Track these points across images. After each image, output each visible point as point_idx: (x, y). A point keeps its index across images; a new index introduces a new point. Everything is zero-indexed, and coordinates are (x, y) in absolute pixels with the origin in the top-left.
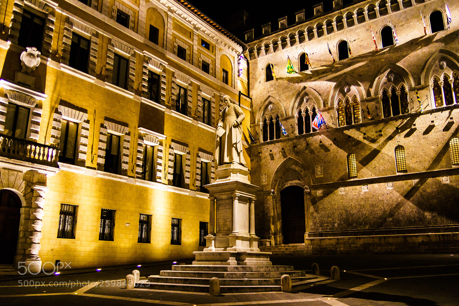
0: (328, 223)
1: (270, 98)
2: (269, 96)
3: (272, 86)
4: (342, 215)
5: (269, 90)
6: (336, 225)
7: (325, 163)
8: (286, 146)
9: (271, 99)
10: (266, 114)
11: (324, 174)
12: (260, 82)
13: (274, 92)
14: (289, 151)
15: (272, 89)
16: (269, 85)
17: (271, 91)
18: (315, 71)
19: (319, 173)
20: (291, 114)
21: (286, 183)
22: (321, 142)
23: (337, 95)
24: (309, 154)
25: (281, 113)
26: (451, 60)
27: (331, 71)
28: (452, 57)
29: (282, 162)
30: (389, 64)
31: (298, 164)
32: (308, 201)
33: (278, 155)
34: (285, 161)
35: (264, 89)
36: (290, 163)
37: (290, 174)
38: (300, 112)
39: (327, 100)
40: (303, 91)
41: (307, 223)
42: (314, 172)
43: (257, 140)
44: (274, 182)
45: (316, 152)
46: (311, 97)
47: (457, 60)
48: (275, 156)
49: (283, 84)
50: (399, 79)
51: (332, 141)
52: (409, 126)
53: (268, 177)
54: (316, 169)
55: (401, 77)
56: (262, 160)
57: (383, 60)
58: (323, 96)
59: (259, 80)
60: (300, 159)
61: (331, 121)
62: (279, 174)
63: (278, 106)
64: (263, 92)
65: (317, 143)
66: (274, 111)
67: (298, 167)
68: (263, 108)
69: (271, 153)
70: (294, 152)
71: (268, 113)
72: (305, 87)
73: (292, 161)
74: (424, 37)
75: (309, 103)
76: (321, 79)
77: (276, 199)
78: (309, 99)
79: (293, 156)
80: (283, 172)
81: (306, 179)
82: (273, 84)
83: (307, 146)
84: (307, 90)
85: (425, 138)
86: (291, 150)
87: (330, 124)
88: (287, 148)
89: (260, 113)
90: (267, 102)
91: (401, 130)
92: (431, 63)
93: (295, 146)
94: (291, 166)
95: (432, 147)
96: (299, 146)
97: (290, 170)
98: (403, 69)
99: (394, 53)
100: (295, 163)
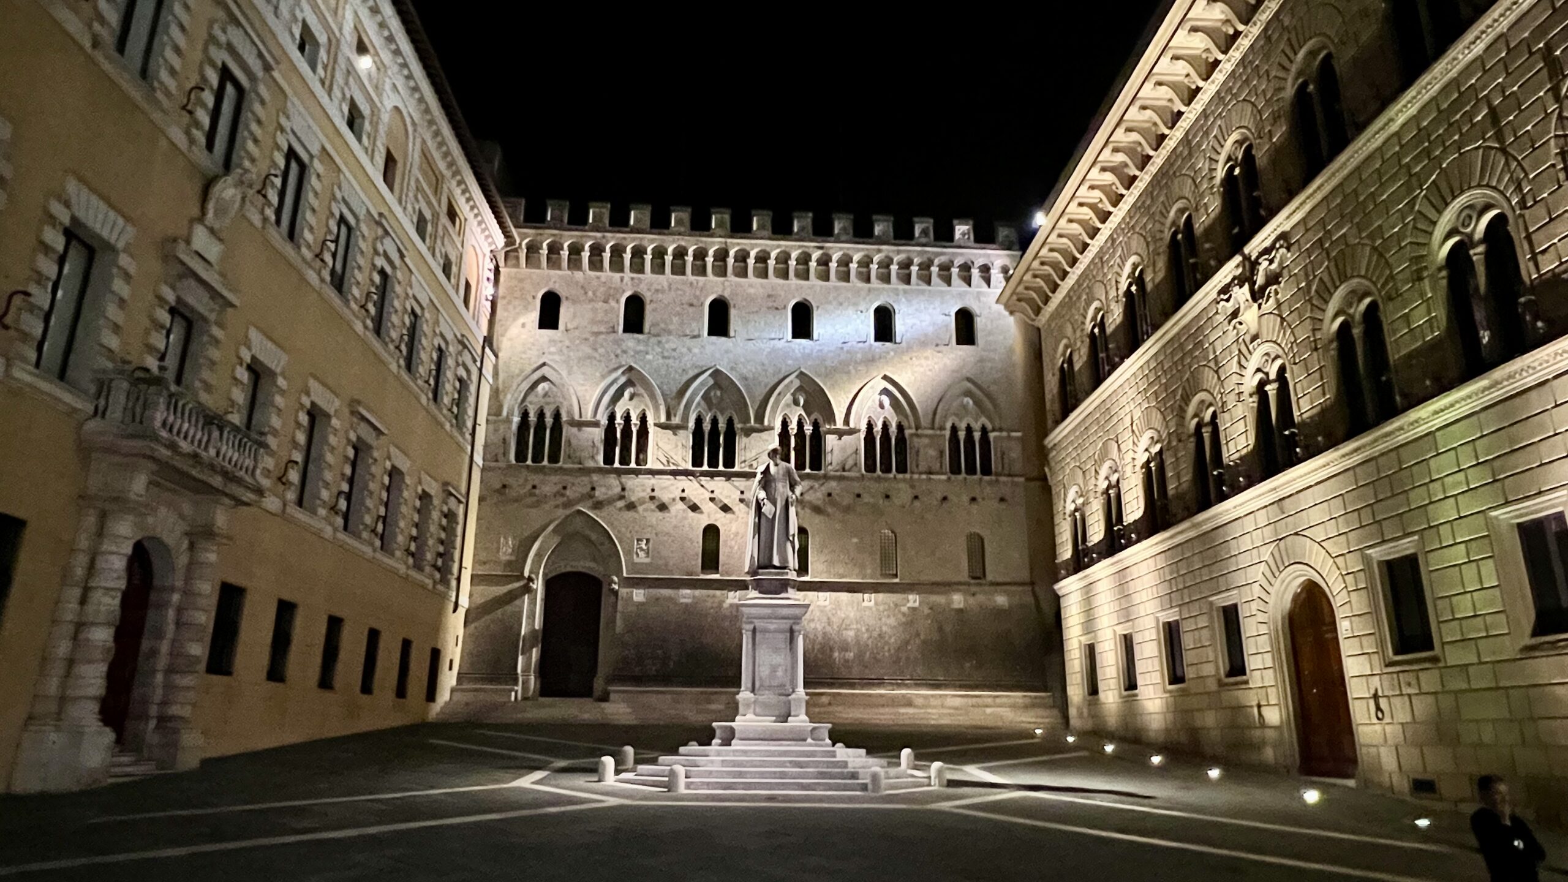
0: (654, 659)
1: (545, 368)
2: (544, 364)
3: (552, 342)
4: (683, 646)
5: (546, 351)
7: (657, 534)
8: (573, 484)
9: (545, 371)
10: (531, 403)
11: (653, 556)
12: (523, 325)
13: (557, 357)
14: (579, 496)
15: (553, 349)
16: (546, 339)
17: (550, 353)
18: (658, 342)
19: (642, 554)
20: (592, 416)
21: (562, 564)
22: (653, 490)
23: (696, 403)
24: (624, 510)
25: (569, 409)
26: (897, 398)
27: (690, 350)
28: (900, 394)
29: (559, 516)
30: (801, 372)
31: (596, 526)
32: (609, 609)
33: (551, 500)
34: (568, 515)
35: (533, 343)
36: (578, 523)
37: (574, 545)
38: (611, 416)
39: (676, 407)
40: (625, 375)
41: (603, 655)
42: (631, 551)
43: (500, 454)
44: (534, 557)
45: (640, 510)
46: (639, 392)
47: (906, 401)
48: (544, 499)
49: (582, 346)
50: (814, 406)
51: (677, 493)
52: (821, 495)
53: (520, 543)
54: (637, 546)
55: (817, 401)
56: (509, 504)
57: (789, 362)
58: (669, 396)
59: (521, 320)
60: (604, 517)
61: (679, 453)
62: (549, 542)
63: (564, 390)
64: (530, 349)
65: (644, 490)
66: (552, 400)
67: (597, 535)
68: (524, 385)
69: (534, 491)
70: (591, 500)
71: (536, 400)
72: (630, 367)
73: (583, 519)
74: (862, 344)
75: (634, 402)
76: (667, 361)
77: (534, 596)
78: (636, 395)
79: (588, 509)
80: (559, 539)
81: (612, 562)
82: (556, 338)
83: (622, 493)
84: (635, 375)
85: (843, 521)
86: (585, 494)
87: (675, 457)
88: (574, 489)
89: (516, 394)
90: (537, 375)
91: (807, 498)
92: (870, 394)
93: (593, 488)
94: (579, 530)
95: (854, 540)
96: (604, 489)
97: (576, 537)
98: (823, 390)
99: (810, 355)
100: (591, 523)
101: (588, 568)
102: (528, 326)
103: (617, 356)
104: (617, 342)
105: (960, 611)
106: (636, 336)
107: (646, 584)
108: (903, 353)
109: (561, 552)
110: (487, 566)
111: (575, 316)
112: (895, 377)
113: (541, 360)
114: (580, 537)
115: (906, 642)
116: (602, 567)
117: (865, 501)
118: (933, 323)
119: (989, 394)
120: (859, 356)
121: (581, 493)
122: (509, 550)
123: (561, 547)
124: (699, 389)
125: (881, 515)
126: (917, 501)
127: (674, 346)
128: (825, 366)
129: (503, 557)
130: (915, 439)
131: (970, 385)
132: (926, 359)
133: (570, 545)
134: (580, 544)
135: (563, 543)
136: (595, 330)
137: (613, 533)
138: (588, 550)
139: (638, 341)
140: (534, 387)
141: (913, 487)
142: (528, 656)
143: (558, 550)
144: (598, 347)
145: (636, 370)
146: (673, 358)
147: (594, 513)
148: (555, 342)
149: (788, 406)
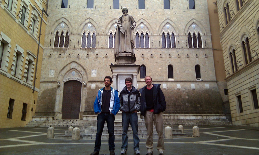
5: (63, 14)
7: (98, 68)
8: (72, 53)
9: (63, 20)
11: (97, 75)
12: (56, 7)
14: (74, 57)
15: (65, 13)
17: (65, 15)
18: (98, 11)
19: (94, 74)
20: (78, 33)
21: (69, 78)
22: (97, 55)
23: (110, 28)
24: (88, 61)
25: (71, 31)
26: (172, 25)
27: (108, 13)
28: (173, 24)
29: (68, 63)
30: (142, 19)
31: (79, 66)
32: (84, 91)
33: (65, 58)
34: (71, 63)
35: (59, 12)
36: (74, 65)
37: (73, 72)
38: (84, 33)
39: (104, 30)
40: (88, 21)
41: (82, 106)
42: (90, 73)
43: (50, 45)
44: (60, 76)
45: (93, 61)
46: (92, 26)
47: (175, 26)
48: (63, 58)
49: (75, 12)
50: (146, 28)
51: (105, 55)
52: (149, 55)
53: (56, 72)
54: (92, 71)
55: (147, 27)
56: (52, 60)
57: (138, 16)
58: (101, 27)
59: (56, 5)
60: (82, 63)
61: (105, 43)
62: (65, 71)
63: (69, 26)
64: (58, 13)
65: (95, 55)
66: (65, 28)
67: (80, 69)
68: (57, 24)
69: (60, 56)
70: (78, 58)
71: (61, 29)
72: (89, 18)
73: (76, 64)
74: (161, 10)
75: (91, 29)
76: (101, 16)
77: (60, 88)
78: (91, 26)
79: (77, 61)
80: (68, 70)
81: (85, 77)
82: (67, 10)
83: (88, 56)
84: (91, 21)
85: (156, 63)
86: (76, 56)
87: (104, 45)
88: (73, 55)
89: (54, 27)
90: (61, 21)
91: (145, 56)
92: (163, 24)
93: (78, 55)
94: (74, 67)
95: (160, 68)
96: (82, 55)
97: (73, 69)
98: (149, 24)
99: (144, 13)
100: (78, 65)
101: (77, 79)
102: (58, 7)
103: (85, 15)
104: (86, 11)
105: (194, 89)
106: (91, 9)
107: (95, 83)
108: (173, 12)
109: (69, 74)
110: (45, 79)
111: (72, 3)
112: (171, 19)
113: (62, 17)
114: (75, 70)
115: (177, 99)
116: (82, 78)
117: (163, 56)
118: (182, 3)
119: (200, 23)
120: (160, 13)
121: (75, 56)
122: (52, 74)
123: (68, 73)
124: (111, 24)
125: (168, 61)
126: (179, 56)
127: (103, 12)
128: (149, 17)
129: (50, 76)
130: (178, 37)
131: (194, 21)
132: (180, 13)
133: (71, 72)
134: (74, 72)
135: (69, 72)
136: (78, 7)
137: (85, 68)
138: (77, 74)
139: (92, 10)
140: (60, 25)
141: (178, 52)
142: (58, 106)
143: (67, 73)
144: (79, 12)
145: (91, 19)
146: (103, 15)
147: (79, 62)
148: (66, 11)
149: (139, 29)
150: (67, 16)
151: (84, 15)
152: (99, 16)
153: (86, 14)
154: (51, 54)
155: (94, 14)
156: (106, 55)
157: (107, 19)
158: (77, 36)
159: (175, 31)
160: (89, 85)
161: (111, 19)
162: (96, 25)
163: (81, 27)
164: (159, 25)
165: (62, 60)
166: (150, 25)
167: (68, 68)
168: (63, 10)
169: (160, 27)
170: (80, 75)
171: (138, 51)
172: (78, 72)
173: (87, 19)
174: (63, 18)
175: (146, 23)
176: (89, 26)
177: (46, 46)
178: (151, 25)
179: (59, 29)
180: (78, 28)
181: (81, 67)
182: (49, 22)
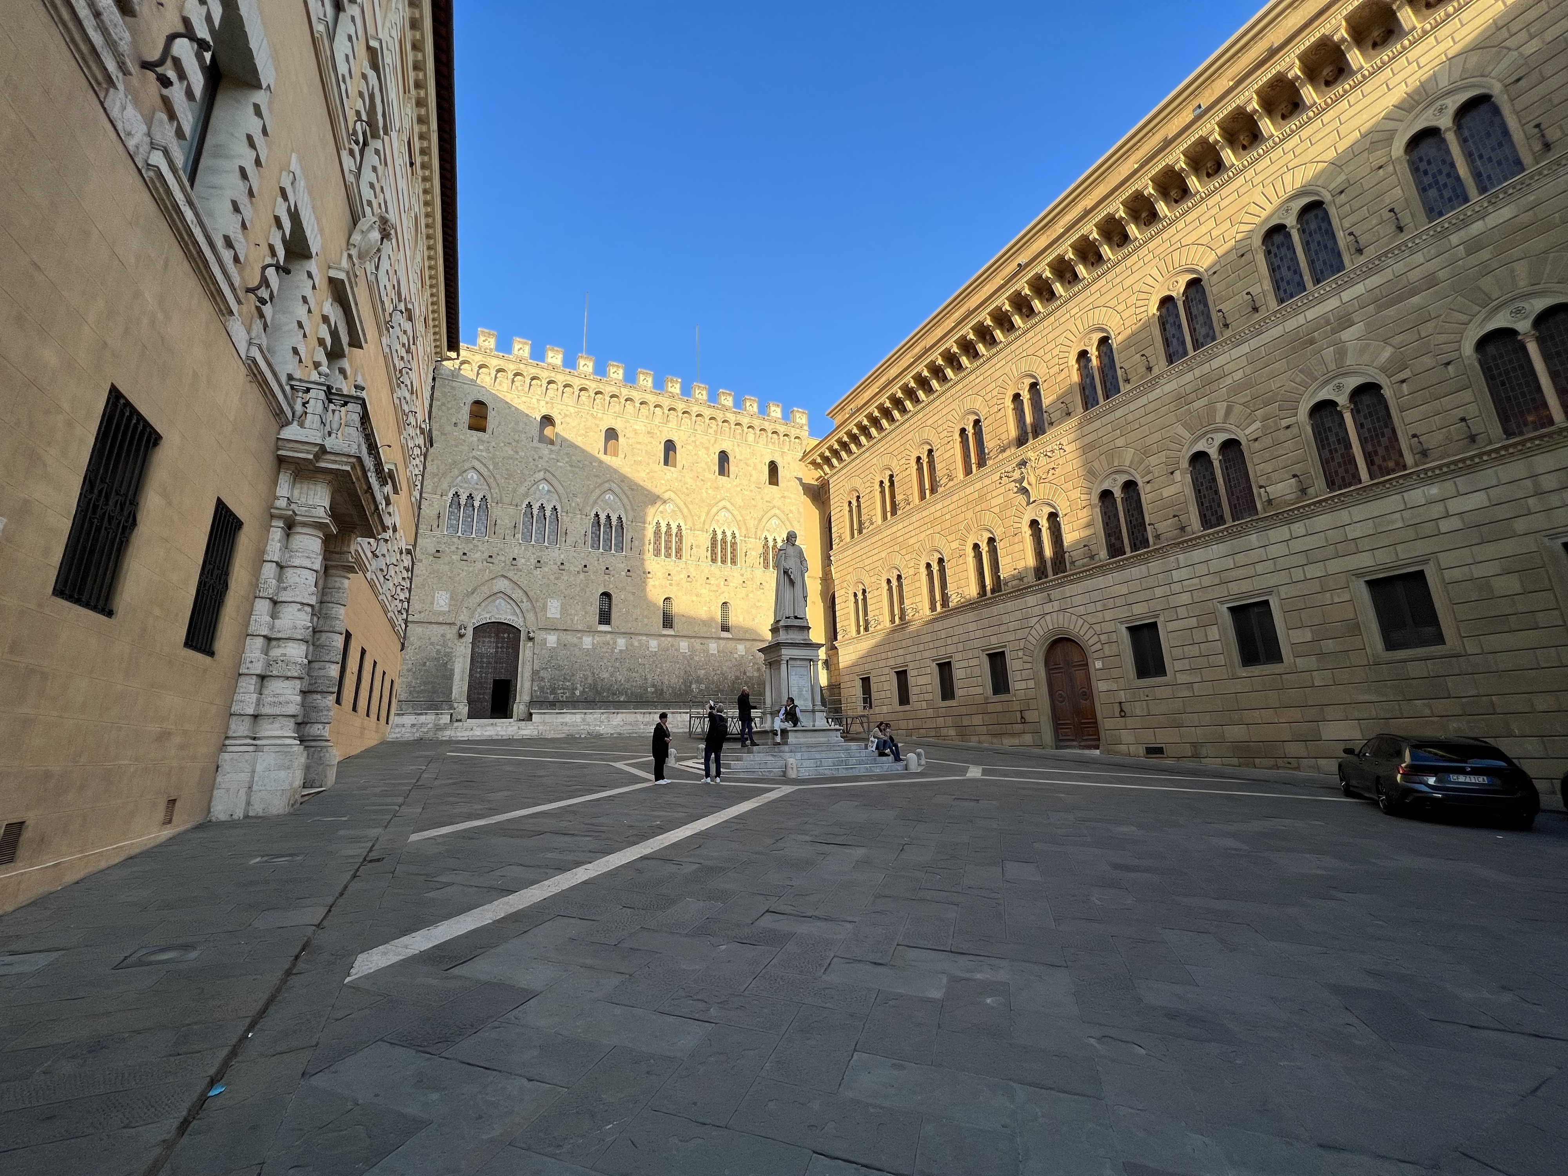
0: (564, 689)
3: (480, 441)
4: (586, 679)
6: (578, 693)
8: (497, 554)
9: (476, 463)
14: (503, 564)
17: (479, 450)
18: (567, 454)
19: (553, 610)
20: (514, 503)
21: (488, 616)
22: (562, 564)
23: (595, 502)
24: (539, 577)
25: (495, 495)
26: (733, 515)
27: (591, 463)
28: (735, 512)
29: (487, 578)
30: (669, 490)
31: (516, 588)
32: (527, 652)
33: (479, 565)
34: (492, 579)
35: (464, 441)
36: (502, 585)
37: (498, 602)
38: (529, 505)
39: (581, 505)
40: (541, 475)
41: (522, 686)
42: (544, 608)
43: (435, 526)
44: (465, 610)
45: (552, 577)
46: (553, 490)
47: (739, 518)
48: (473, 565)
49: (506, 448)
50: (679, 514)
51: (581, 567)
52: (683, 576)
53: (452, 598)
54: (549, 604)
55: (681, 511)
56: (442, 566)
57: (663, 482)
58: (575, 495)
59: (454, 420)
60: (523, 582)
61: (583, 538)
62: (476, 599)
63: (491, 481)
64: (462, 444)
65: (556, 564)
66: (478, 487)
67: (517, 595)
68: (456, 472)
69: (465, 557)
70: (512, 567)
71: (466, 485)
72: (546, 470)
73: (506, 582)
74: (711, 476)
75: (547, 497)
76: (574, 469)
77: (464, 640)
78: (549, 491)
79: (510, 575)
80: (486, 596)
81: (530, 617)
82: (484, 439)
83: (538, 565)
84: (548, 476)
85: (697, 595)
86: (508, 562)
87: (579, 541)
88: (499, 558)
89: (449, 479)
90: (467, 465)
91: (674, 578)
92: (715, 510)
93: (514, 559)
94: (503, 590)
95: (705, 608)
96: (523, 561)
97: (499, 595)
98: (685, 504)
99: (677, 479)
100: (512, 584)
101: (510, 620)
102: (460, 426)
103: (534, 460)
104: (536, 449)
107: (557, 633)
108: (736, 486)
109: (486, 606)
110: (423, 615)
111: (500, 424)
112: (732, 501)
113: (471, 455)
114: (501, 595)
115: (737, 678)
116: (521, 620)
117: (712, 582)
118: (755, 468)
119: (788, 519)
120: (709, 484)
121: (504, 562)
122: (442, 603)
123: (486, 603)
124: (598, 492)
125: (723, 593)
126: (744, 585)
127: (579, 458)
128: (687, 488)
129: (436, 608)
130: (744, 544)
131: (777, 512)
132: (751, 491)
133: (494, 601)
134: (502, 601)
135: (490, 600)
136: (517, 437)
137: (531, 594)
138: (509, 606)
139: (552, 451)
140: (464, 475)
141: (742, 575)
142: (460, 687)
143: (483, 604)
144: (519, 450)
145: (549, 472)
146: (578, 467)
147: (515, 579)
148: (483, 442)
149: (661, 512)
150: (484, 454)
151: (531, 459)
152: (569, 468)
153: (536, 457)
154: (438, 551)
155: (558, 461)
156: (585, 566)
157: (588, 479)
158: (511, 510)
159: (739, 528)
160: (539, 636)
161: (599, 481)
162: (561, 490)
163: (522, 490)
164: (706, 509)
165: (471, 569)
166: (687, 506)
167: (485, 590)
168: (475, 439)
169: (708, 513)
170: (518, 611)
171: (658, 566)
172: (511, 602)
173: (539, 471)
174: (474, 457)
175: (678, 501)
176: (543, 487)
177: (425, 527)
178: (690, 506)
179: (461, 487)
180: (514, 491)
181: (520, 591)
182: (435, 462)
